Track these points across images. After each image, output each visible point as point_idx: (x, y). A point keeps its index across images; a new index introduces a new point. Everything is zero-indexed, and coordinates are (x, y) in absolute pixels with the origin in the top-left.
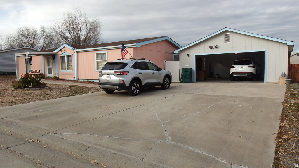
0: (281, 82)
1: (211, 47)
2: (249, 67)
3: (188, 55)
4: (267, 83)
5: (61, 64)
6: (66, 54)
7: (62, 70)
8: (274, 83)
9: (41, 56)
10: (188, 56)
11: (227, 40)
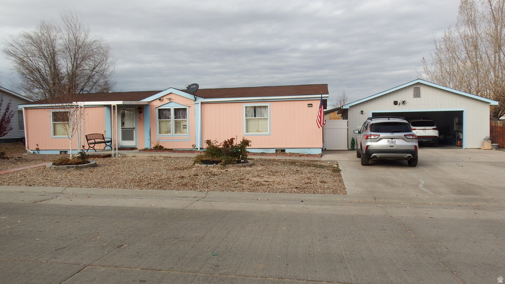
0: (486, 147)
1: (396, 103)
2: (433, 129)
3: (362, 112)
4: (467, 149)
5: (158, 122)
6: (172, 106)
7: (160, 133)
8: (474, 149)
9: (103, 108)
10: (362, 114)
11: (417, 95)
